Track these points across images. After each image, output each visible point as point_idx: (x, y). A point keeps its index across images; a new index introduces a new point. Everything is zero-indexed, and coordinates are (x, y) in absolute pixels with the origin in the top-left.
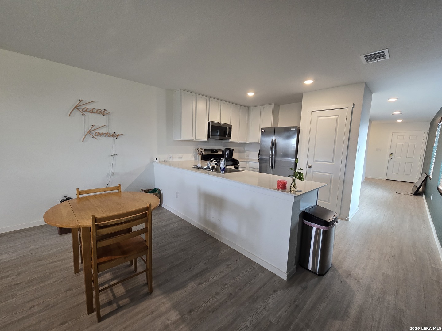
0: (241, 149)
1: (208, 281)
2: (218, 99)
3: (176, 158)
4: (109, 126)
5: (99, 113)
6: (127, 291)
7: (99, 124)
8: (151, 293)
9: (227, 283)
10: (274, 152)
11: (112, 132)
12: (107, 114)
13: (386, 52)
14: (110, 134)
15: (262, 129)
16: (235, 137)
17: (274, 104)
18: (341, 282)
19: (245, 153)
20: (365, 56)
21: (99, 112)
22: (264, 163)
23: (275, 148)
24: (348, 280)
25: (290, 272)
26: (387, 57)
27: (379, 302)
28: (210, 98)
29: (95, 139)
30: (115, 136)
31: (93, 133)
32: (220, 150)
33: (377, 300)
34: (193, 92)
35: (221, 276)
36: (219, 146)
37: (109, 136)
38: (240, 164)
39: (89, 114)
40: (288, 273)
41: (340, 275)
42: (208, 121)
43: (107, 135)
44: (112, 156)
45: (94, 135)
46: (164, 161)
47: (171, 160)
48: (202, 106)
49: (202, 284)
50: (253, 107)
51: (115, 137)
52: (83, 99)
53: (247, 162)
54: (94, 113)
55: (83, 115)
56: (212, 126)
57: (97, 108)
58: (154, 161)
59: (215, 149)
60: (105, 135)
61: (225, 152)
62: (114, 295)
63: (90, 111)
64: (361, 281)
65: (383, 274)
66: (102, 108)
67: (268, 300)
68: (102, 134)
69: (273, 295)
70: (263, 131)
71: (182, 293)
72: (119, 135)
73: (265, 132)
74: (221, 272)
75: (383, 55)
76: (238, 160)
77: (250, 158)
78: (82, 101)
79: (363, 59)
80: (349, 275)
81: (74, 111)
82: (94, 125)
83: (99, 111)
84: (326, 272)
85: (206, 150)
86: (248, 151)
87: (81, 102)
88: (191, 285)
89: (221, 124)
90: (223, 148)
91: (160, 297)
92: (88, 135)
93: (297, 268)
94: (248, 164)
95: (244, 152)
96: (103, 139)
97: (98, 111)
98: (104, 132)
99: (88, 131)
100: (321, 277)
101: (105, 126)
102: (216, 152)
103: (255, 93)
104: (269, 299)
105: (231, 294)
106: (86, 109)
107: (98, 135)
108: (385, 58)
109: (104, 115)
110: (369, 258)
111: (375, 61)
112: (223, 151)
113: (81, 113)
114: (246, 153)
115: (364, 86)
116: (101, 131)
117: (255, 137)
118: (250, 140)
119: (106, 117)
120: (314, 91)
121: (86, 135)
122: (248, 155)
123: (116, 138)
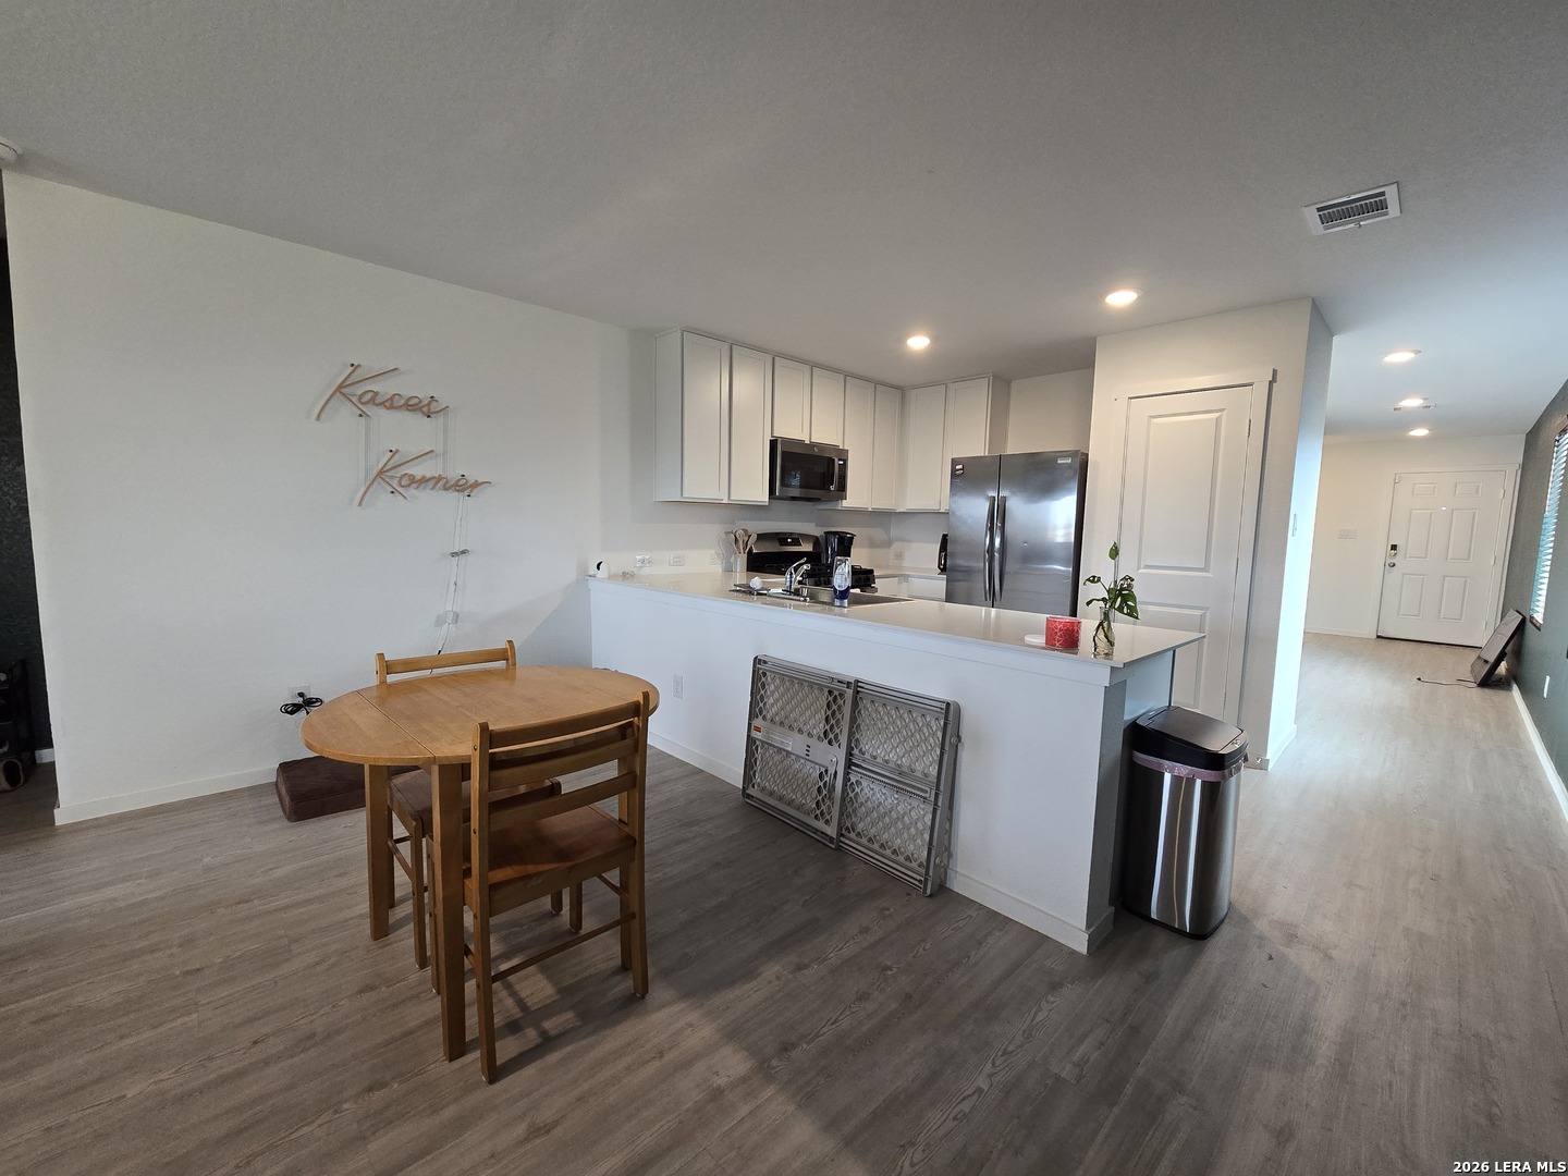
0: (878, 533)
1: (825, 960)
2: (804, 362)
3: (662, 565)
4: (445, 453)
5: (415, 410)
6: (563, 992)
7: (412, 449)
8: (643, 997)
9: (889, 963)
10: (997, 541)
11: (453, 474)
12: (439, 411)
13: (1391, 194)
14: (447, 482)
15: (954, 462)
16: (859, 493)
17: (994, 376)
18: (1271, 958)
19: (889, 547)
20: (1319, 210)
21: (413, 406)
22: (962, 580)
23: (1003, 529)
24: (1291, 953)
25: (1097, 924)
26: (1393, 209)
27: (1404, 1017)
28: (776, 358)
29: (400, 497)
30: (464, 487)
31: (393, 476)
32: (806, 537)
33: (1398, 1010)
34: (719, 338)
35: (866, 944)
36: (804, 523)
37: (446, 488)
38: (878, 583)
39: (382, 411)
40: (1091, 930)
41: (1261, 938)
42: (768, 438)
43: (438, 482)
44: (454, 554)
45: (395, 483)
46: (625, 575)
47: (646, 571)
48: (748, 385)
49: (806, 966)
50: (915, 387)
51: (463, 491)
52: (361, 363)
53: (904, 577)
54: (396, 408)
55: (361, 415)
56: (783, 453)
57: (407, 392)
58: (590, 573)
59: (791, 534)
60: (431, 484)
61: (822, 541)
62: (521, 1003)
63: (383, 404)
64: (1334, 953)
65: (1407, 932)
66: (423, 394)
67: (1036, 1014)
68: (424, 481)
69: (1051, 999)
70: (958, 467)
71: (746, 997)
72: (476, 485)
73: (965, 475)
74: (865, 930)
75: (1377, 205)
76: (872, 571)
77: (906, 563)
78: (358, 371)
79: (1312, 215)
80: (1292, 938)
81: (332, 401)
82: (397, 451)
83: (414, 401)
84: (1216, 928)
85: (762, 537)
86: (901, 540)
87: (355, 374)
88: (771, 970)
89: (812, 445)
90: (818, 532)
91: (676, 1008)
92: (375, 484)
93: (1117, 917)
94: (905, 585)
95: (888, 544)
96: (426, 498)
97: (410, 403)
98: (428, 475)
99: (375, 472)
100: (1200, 942)
101: (434, 454)
102: (796, 542)
103: (934, 339)
104: (1040, 1010)
105: (909, 997)
106: (370, 395)
107: (409, 485)
108: (1387, 214)
109: (429, 416)
110: (1350, 885)
111: (1352, 225)
112: (816, 541)
113: (355, 409)
114: (896, 546)
115: (1309, 310)
116: (418, 471)
117: (928, 489)
118: (911, 503)
119: (437, 421)
120: (1134, 328)
121: (372, 483)
122: (899, 556)
123: (466, 493)
